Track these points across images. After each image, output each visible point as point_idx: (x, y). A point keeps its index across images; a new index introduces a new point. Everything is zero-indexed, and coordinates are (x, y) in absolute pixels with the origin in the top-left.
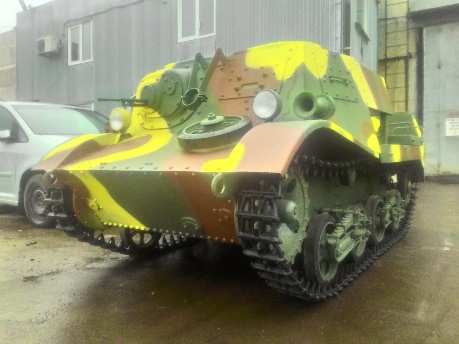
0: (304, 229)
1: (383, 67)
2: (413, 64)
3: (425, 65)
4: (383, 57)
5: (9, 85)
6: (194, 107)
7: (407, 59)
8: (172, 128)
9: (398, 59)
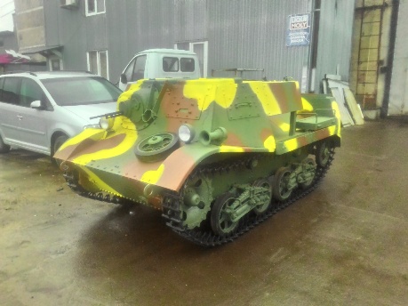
0: (209, 206)
1: (360, 15)
2: (388, 13)
3: (399, 13)
4: (360, 6)
5: (38, 25)
6: (150, 122)
7: (383, 7)
8: (139, 131)
9: (374, 7)
